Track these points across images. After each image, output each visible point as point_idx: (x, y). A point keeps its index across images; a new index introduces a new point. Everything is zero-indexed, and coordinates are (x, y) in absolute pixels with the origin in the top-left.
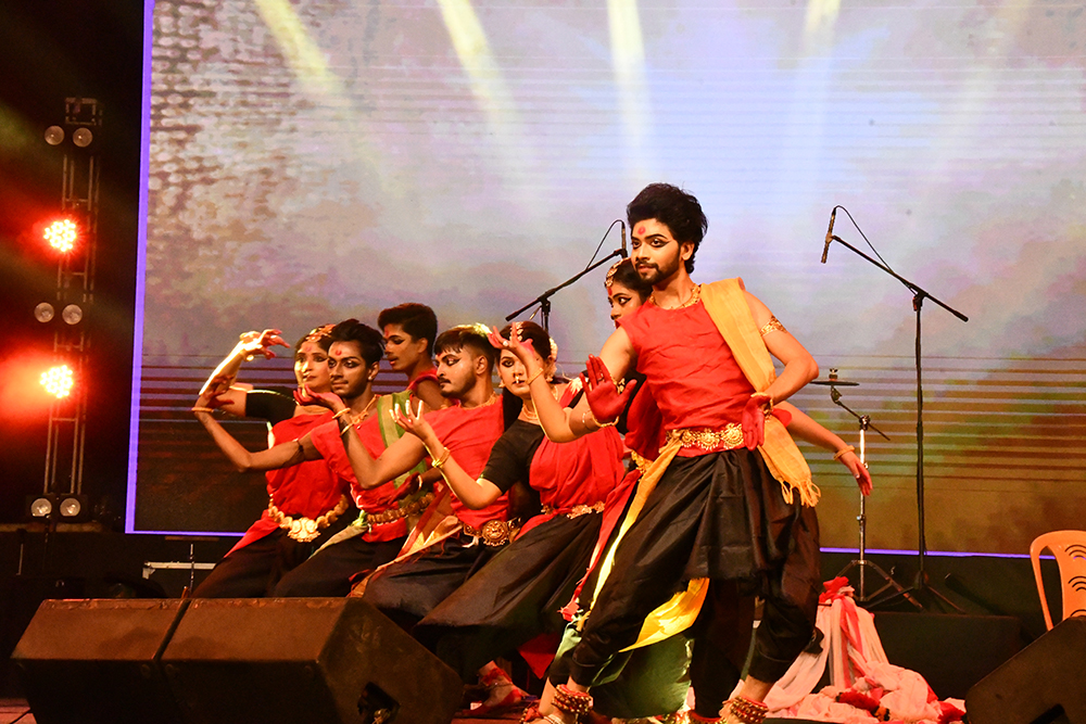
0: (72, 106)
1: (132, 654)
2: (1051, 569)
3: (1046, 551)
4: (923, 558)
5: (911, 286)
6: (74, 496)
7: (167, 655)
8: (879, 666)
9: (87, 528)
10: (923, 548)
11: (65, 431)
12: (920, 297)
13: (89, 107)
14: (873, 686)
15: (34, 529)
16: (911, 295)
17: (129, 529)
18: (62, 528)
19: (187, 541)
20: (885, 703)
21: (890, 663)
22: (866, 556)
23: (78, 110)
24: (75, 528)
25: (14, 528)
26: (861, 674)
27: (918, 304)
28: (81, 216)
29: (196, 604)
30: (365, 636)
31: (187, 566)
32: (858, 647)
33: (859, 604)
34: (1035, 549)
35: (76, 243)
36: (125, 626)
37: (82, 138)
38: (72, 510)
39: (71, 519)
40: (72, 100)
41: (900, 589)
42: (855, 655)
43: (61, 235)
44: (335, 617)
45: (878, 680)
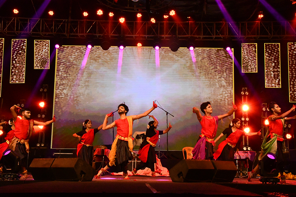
0: (44, 86)
1: (47, 166)
2: (185, 152)
3: (185, 150)
4: (168, 151)
5: (166, 112)
6: (43, 143)
7: (51, 167)
8: (161, 167)
9: (45, 148)
10: (168, 150)
11: (42, 133)
12: (167, 113)
13: (47, 86)
14: (160, 170)
15: (37, 148)
16: (166, 113)
17: (51, 148)
18: (41, 148)
19: (60, 150)
20: (161, 172)
21: (163, 166)
22: (160, 151)
23: (45, 86)
24: (43, 148)
25: (34, 148)
26: (158, 168)
27: (167, 114)
28: (45, 101)
29: (56, 159)
30: (81, 163)
31: (59, 153)
32: (158, 164)
33: (158, 158)
34: (183, 149)
35: (44, 106)
36: (45, 162)
37: (45, 90)
38: (43, 145)
39: (42, 147)
40: (44, 85)
41: (165, 156)
42: (157, 165)
43: (42, 104)
44: (76, 161)
45: (160, 169)
